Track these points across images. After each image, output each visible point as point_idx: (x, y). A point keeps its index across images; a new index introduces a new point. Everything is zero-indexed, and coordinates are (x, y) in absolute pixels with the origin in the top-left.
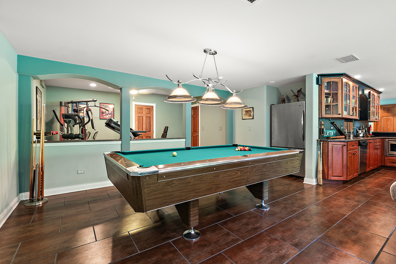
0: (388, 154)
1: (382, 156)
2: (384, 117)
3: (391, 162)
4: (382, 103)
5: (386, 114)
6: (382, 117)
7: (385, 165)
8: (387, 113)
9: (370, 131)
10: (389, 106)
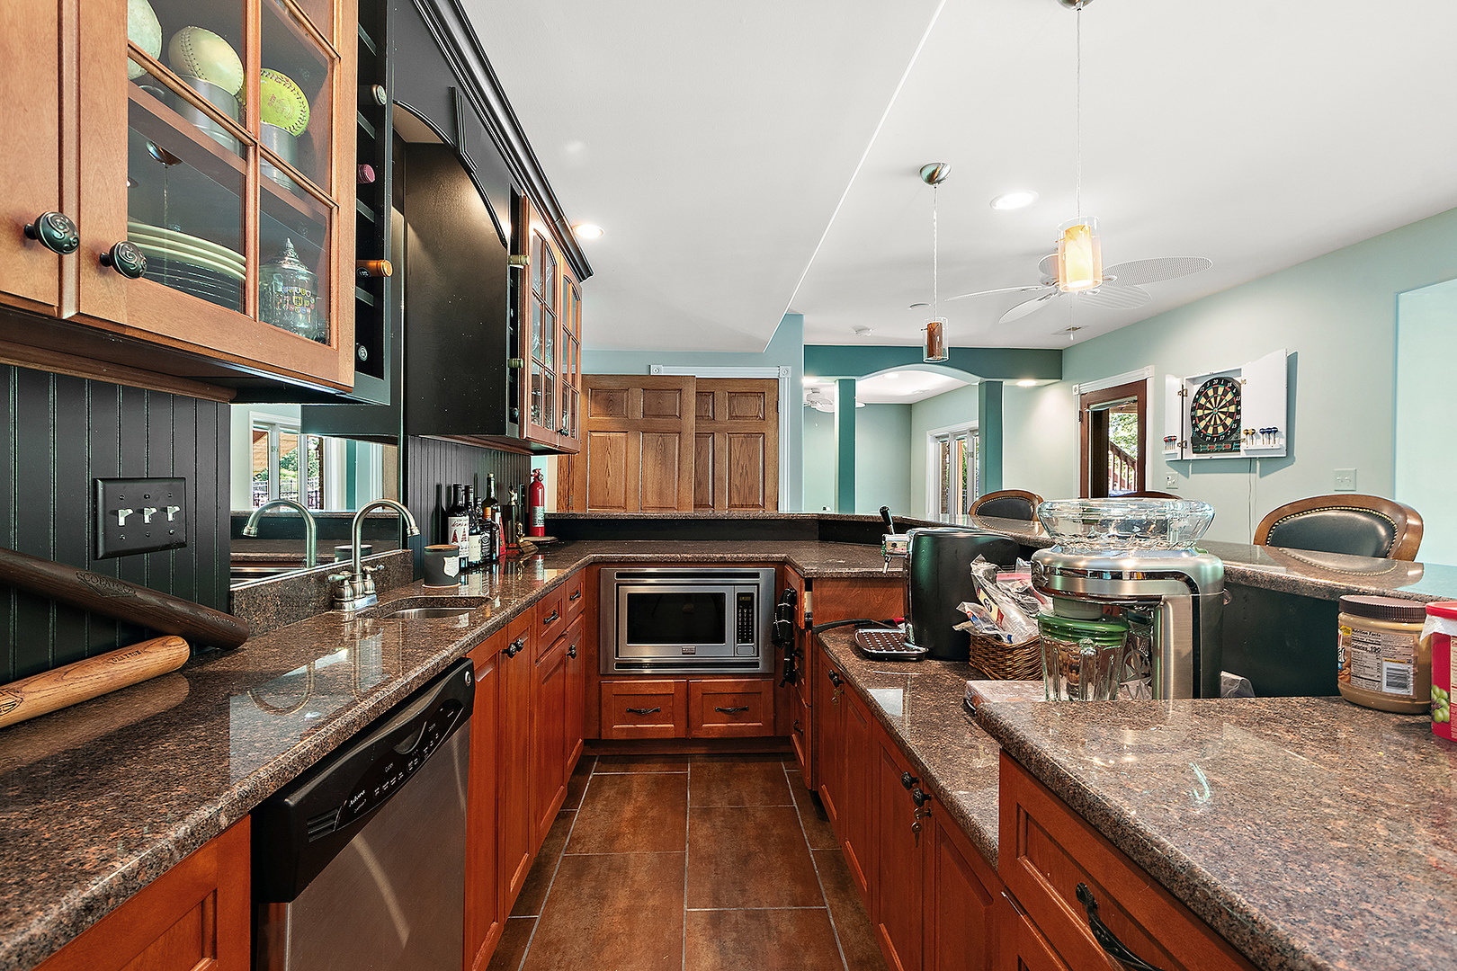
0: (619, 666)
1: (588, 678)
2: (594, 434)
3: (631, 710)
4: (587, 367)
5: (601, 422)
6: (587, 434)
7: (600, 735)
8: (606, 415)
9: (535, 512)
10: (613, 384)
